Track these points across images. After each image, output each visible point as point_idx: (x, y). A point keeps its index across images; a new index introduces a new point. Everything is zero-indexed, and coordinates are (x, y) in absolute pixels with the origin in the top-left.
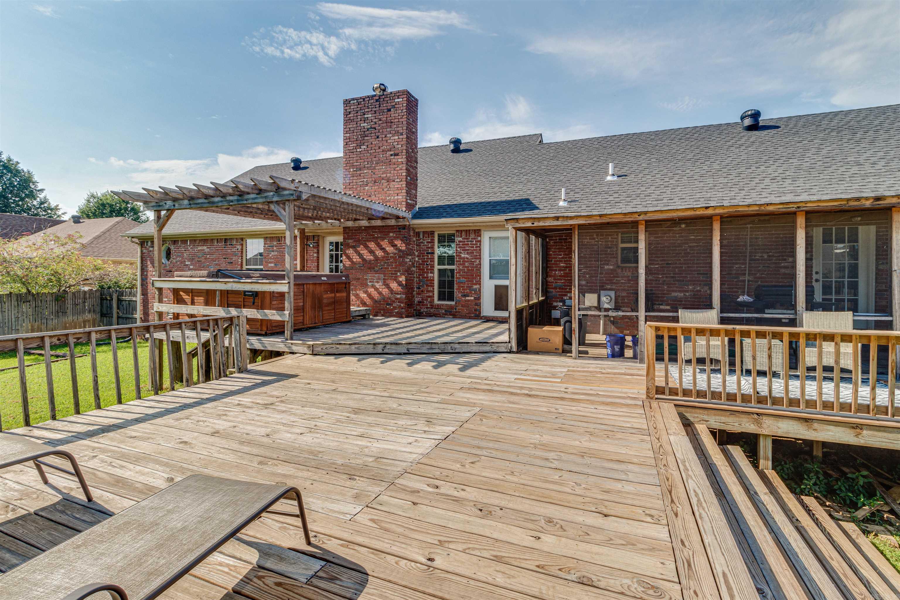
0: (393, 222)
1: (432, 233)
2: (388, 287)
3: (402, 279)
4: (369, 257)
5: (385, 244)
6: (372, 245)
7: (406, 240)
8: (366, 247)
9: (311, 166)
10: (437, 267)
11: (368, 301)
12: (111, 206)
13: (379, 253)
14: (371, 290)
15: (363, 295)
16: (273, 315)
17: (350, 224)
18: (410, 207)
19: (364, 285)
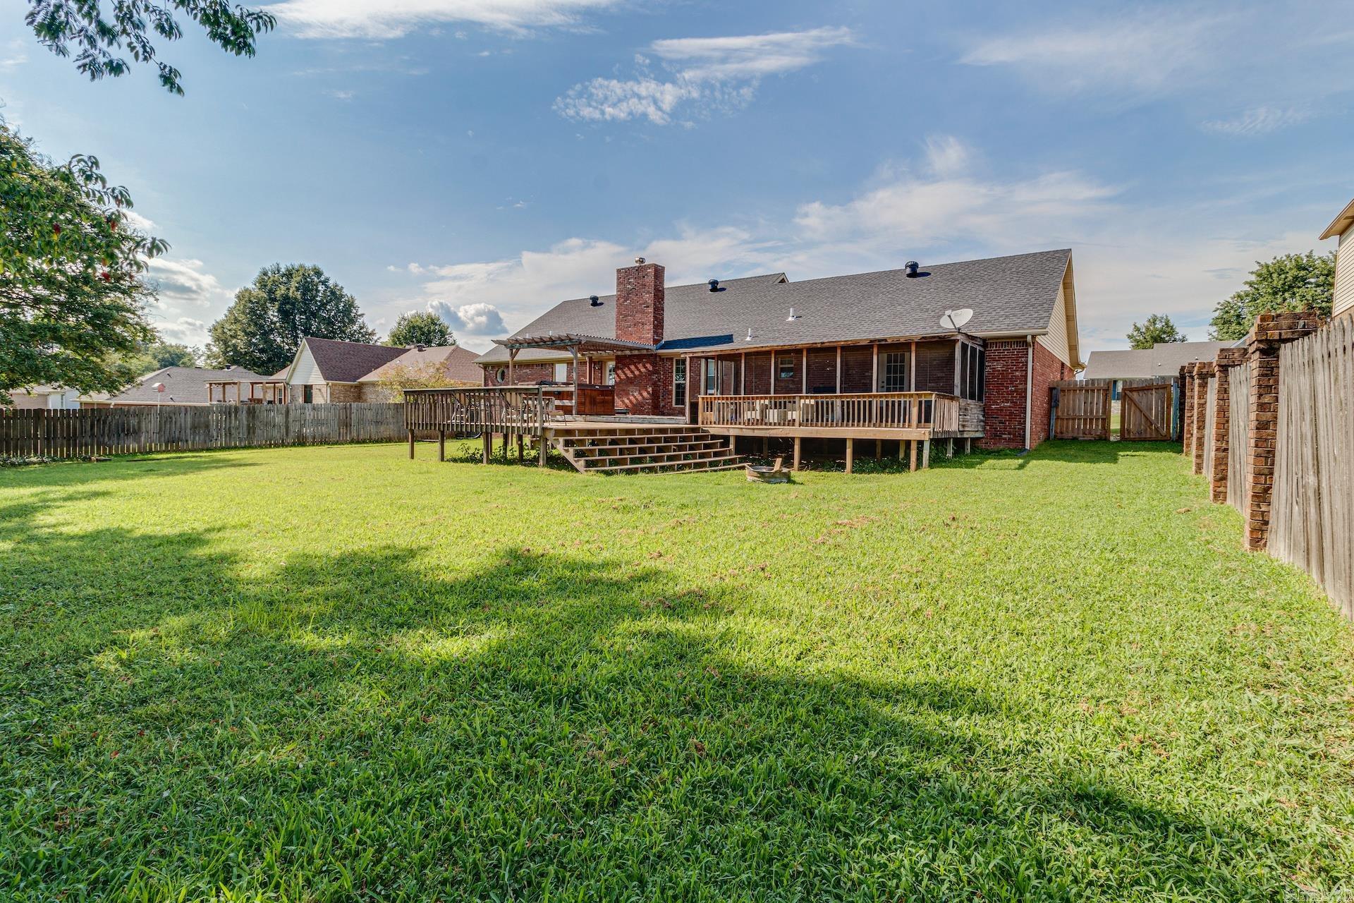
0: (645, 352)
1: (672, 359)
2: (641, 394)
3: (650, 389)
4: (630, 375)
5: (640, 366)
6: (632, 367)
7: (654, 365)
8: (629, 369)
9: (605, 302)
10: (675, 382)
11: (630, 405)
12: (421, 328)
13: (637, 373)
14: (631, 397)
15: (627, 401)
16: (567, 403)
17: (619, 353)
18: (656, 341)
19: (627, 394)
